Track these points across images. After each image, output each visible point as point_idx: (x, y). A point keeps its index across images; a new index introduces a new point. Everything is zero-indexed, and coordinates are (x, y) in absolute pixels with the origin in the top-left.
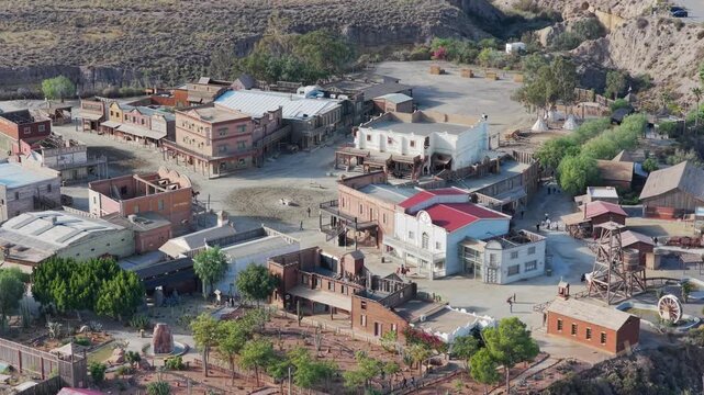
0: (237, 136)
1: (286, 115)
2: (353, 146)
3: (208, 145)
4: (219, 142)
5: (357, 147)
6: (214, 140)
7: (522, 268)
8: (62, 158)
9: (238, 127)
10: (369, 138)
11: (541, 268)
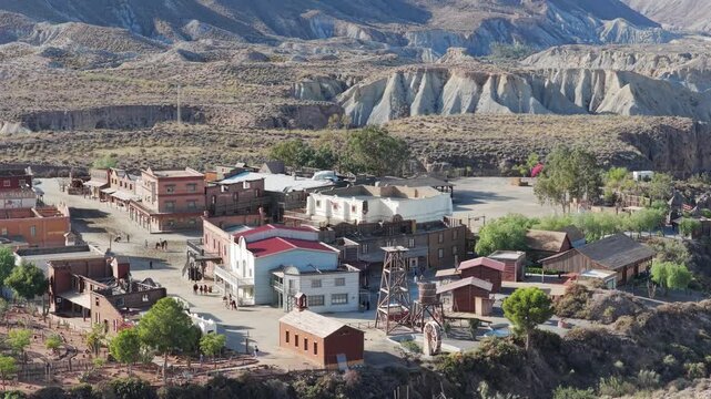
0: (186, 195)
1: (268, 187)
2: (304, 212)
3: (154, 200)
4: (166, 198)
5: (308, 213)
6: (159, 196)
7: (328, 300)
8: (10, 202)
9: (189, 184)
10: (318, 203)
11: (354, 303)
